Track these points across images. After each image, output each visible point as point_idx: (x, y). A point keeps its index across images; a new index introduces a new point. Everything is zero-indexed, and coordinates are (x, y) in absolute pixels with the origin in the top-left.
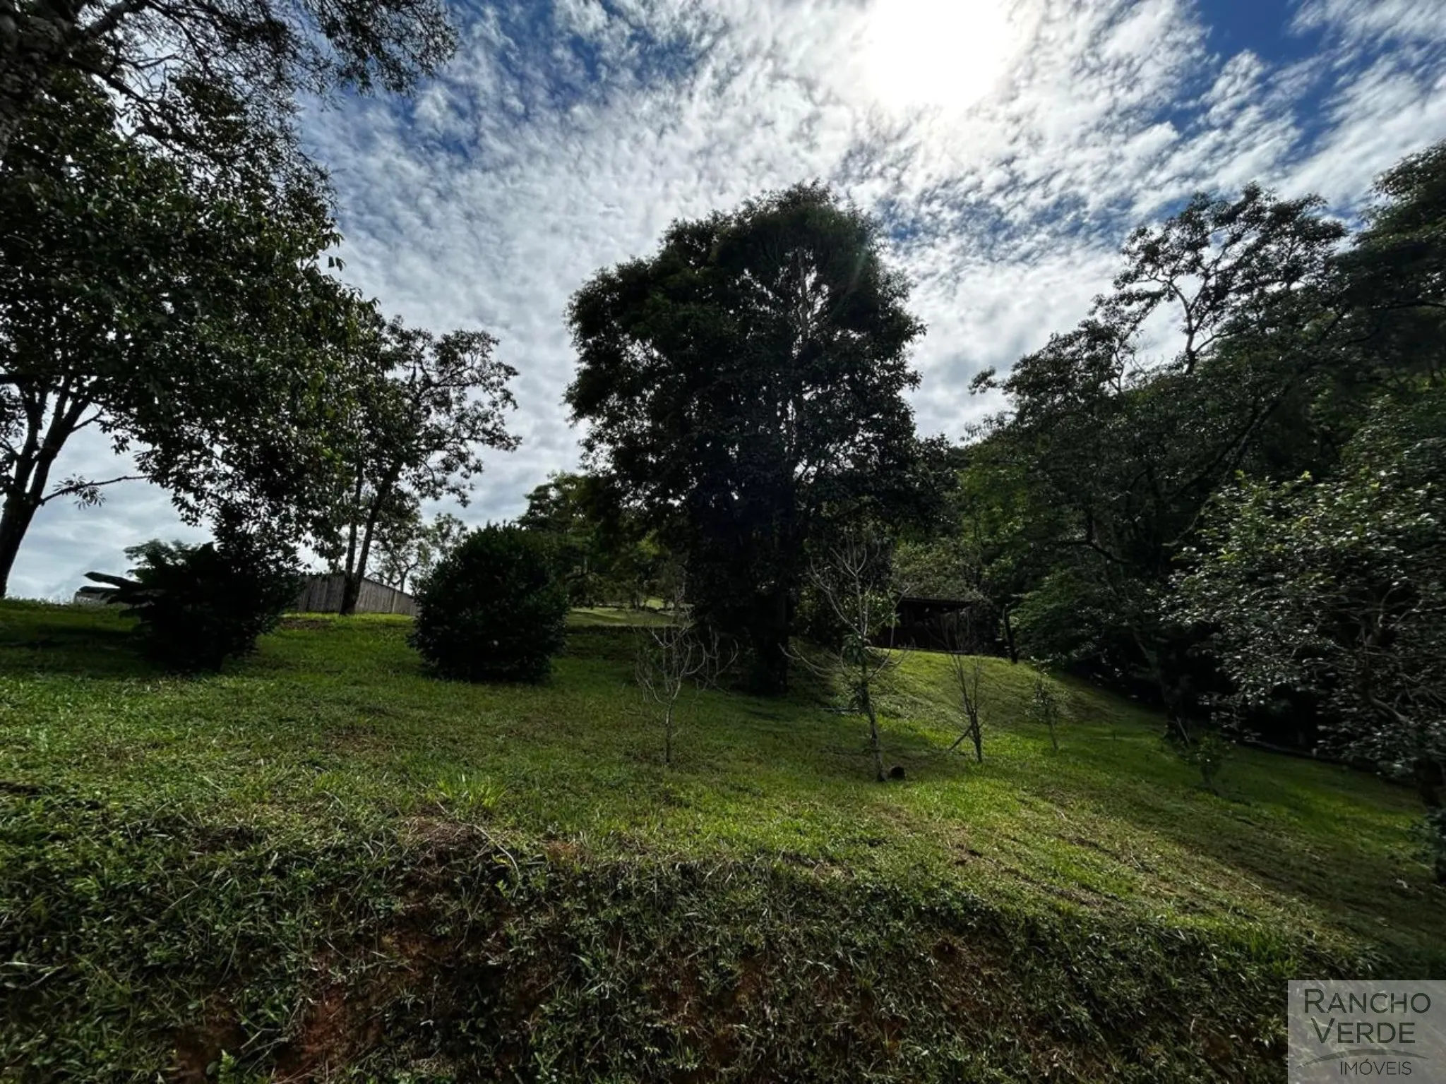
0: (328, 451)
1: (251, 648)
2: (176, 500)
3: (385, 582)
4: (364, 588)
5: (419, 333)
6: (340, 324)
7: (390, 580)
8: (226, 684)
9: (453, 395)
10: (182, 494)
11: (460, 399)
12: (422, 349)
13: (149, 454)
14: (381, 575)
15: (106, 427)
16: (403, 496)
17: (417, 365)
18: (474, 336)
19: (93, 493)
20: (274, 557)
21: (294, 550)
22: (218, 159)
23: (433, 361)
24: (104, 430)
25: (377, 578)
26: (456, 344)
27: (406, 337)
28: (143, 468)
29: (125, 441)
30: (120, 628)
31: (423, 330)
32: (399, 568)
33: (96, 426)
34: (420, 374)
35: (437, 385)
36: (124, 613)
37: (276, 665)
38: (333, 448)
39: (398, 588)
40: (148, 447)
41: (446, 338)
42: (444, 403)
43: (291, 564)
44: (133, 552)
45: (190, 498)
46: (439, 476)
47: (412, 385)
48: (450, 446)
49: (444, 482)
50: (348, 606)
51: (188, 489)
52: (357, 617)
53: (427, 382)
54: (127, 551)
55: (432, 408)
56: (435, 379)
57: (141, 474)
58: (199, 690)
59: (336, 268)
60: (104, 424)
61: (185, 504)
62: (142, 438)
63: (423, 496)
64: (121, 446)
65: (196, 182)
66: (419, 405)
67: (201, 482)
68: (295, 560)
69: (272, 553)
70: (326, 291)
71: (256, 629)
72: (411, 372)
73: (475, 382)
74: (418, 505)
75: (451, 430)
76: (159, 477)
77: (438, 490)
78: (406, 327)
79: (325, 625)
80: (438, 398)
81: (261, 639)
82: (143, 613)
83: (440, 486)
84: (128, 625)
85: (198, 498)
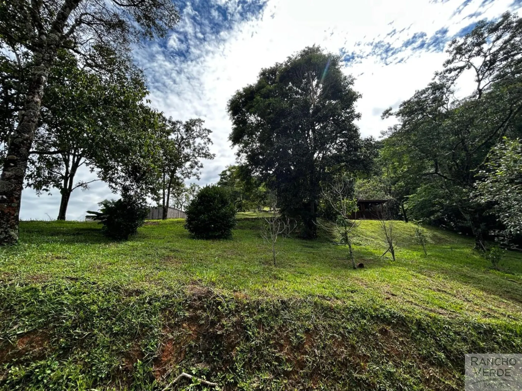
0: (153, 165)
1: (136, 232)
2: (110, 186)
3: (176, 208)
4: (169, 210)
5: (178, 122)
6: (152, 122)
7: (177, 207)
8: (129, 244)
9: (191, 142)
10: (111, 184)
11: (193, 143)
12: (180, 127)
13: (100, 172)
14: (174, 206)
15: (87, 164)
16: (178, 178)
17: (179, 133)
18: (196, 120)
19: (86, 186)
20: (139, 202)
21: (145, 199)
22: (109, 71)
23: (183, 130)
24: (87, 165)
25: (173, 207)
26: (190, 124)
27: (174, 124)
28: (99, 177)
29: (93, 168)
30: (99, 228)
31: (179, 120)
32: (180, 203)
33: (84, 164)
34: (180, 136)
35: (185, 139)
36: (99, 223)
37: (143, 237)
38: (154, 164)
39: (180, 210)
40: (100, 170)
41: (187, 122)
42: (188, 145)
43: (145, 204)
44: (100, 204)
45: (114, 185)
46: (189, 170)
47: (177, 140)
48: (192, 159)
49: (191, 172)
50: (165, 217)
51: (113, 182)
52: (168, 220)
53: (182, 138)
54: (99, 203)
55: (185, 147)
56: (185, 137)
57: (99, 178)
58: (122, 246)
59: (149, 103)
60: (86, 163)
61: (112, 187)
62: (98, 167)
63: (185, 178)
64: (92, 170)
65: (104, 80)
66: (180, 146)
67: (116, 180)
68: (146, 202)
69: (139, 201)
70: (146, 111)
71: (136, 226)
72: (176, 136)
73: (198, 136)
74: (184, 181)
75: (191, 154)
76: (104, 179)
77: (190, 175)
78: (174, 120)
79: (158, 223)
80: (186, 143)
81: (138, 229)
82: (104, 223)
83: (190, 174)
84: (101, 227)
85: (116, 185)
